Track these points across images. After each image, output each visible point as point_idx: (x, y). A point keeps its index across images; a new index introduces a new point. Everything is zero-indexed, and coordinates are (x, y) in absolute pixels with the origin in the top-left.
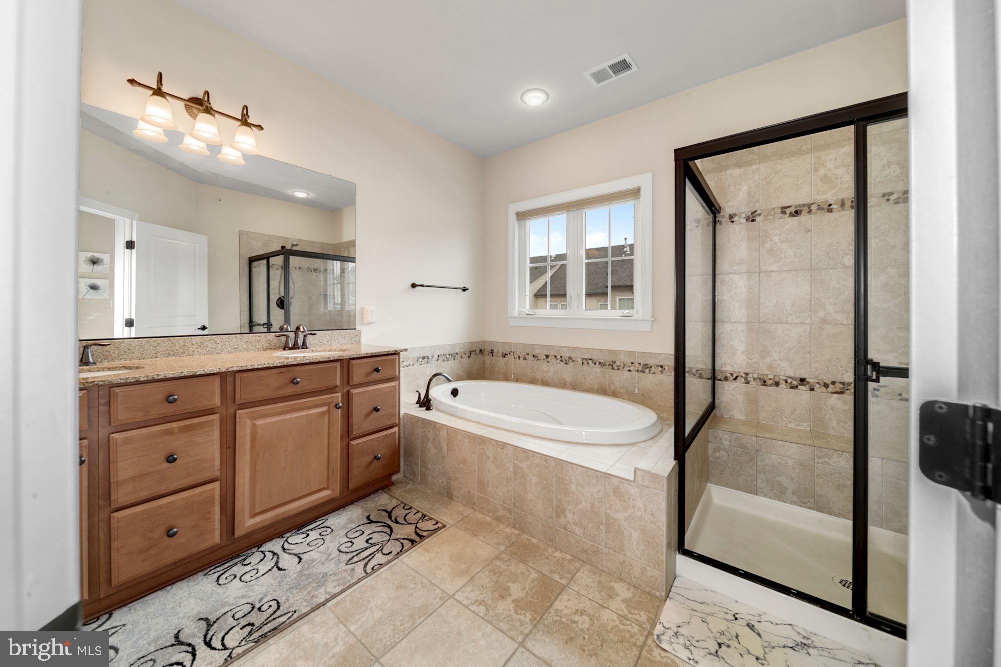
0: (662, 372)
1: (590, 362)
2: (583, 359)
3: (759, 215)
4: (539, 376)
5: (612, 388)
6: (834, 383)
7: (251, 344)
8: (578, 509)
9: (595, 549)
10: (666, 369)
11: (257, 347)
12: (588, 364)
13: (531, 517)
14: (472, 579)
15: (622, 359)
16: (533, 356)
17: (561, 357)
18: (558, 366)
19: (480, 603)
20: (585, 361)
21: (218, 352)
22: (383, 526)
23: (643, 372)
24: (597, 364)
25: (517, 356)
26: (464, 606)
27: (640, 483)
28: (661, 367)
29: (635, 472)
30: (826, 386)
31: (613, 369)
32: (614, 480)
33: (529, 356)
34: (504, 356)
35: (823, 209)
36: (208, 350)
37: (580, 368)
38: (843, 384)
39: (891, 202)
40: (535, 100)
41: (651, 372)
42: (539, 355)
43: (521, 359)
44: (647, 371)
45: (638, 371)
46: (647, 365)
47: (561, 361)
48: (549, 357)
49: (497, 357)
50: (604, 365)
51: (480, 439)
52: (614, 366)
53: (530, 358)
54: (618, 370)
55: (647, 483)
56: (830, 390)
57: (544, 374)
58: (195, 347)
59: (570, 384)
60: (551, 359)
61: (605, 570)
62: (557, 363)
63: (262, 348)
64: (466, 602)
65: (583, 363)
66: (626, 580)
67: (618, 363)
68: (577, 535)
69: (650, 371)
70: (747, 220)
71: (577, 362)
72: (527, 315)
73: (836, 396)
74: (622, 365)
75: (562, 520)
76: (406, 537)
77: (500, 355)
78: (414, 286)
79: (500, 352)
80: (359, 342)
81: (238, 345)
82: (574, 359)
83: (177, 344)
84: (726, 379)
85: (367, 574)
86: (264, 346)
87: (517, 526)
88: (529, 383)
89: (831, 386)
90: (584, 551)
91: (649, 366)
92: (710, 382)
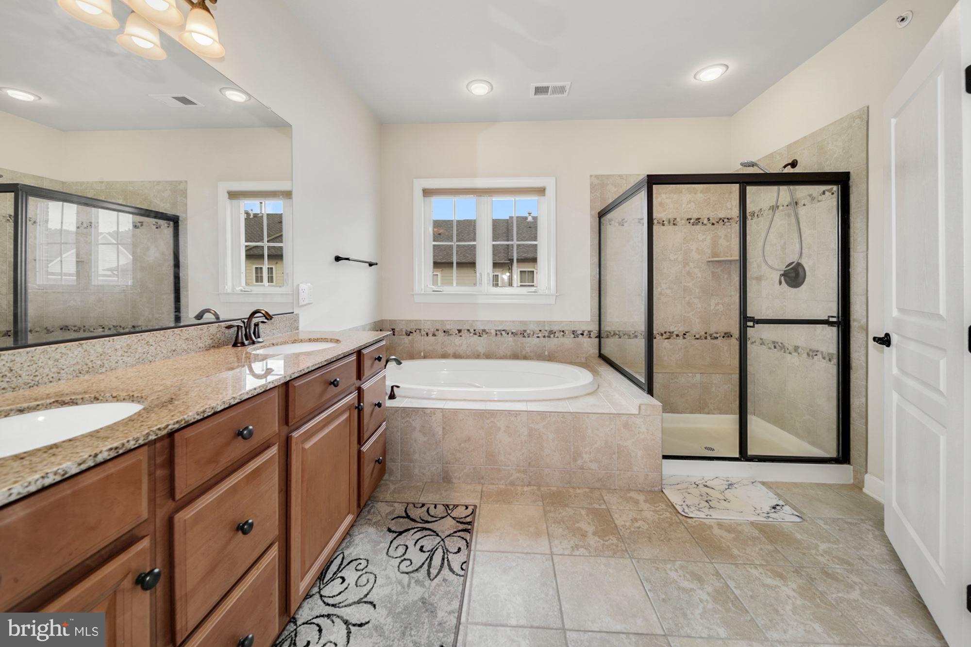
0: (563, 335)
1: (503, 333)
2: (496, 331)
3: (626, 222)
4: (450, 350)
5: (524, 353)
6: (665, 333)
7: (191, 342)
8: (593, 448)
9: (609, 475)
10: (567, 332)
11: (199, 345)
12: (501, 334)
13: (548, 469)
14: (548, 535)
15: (530, 328)
16: (444, 332)
17: (475, 330)
18: (472, 339)
19: (577, 547)
20: (499, 333)
21: (150, 358)
22: (418, 531)
23: (549, 337)
24: (510, 333)
25: (425, 333)
26: (568, 555)
27: (643, 414)
28: (563, 332)
29: (640, 407)
30: (662, 335)
31: (524, 337)
32: (624, 418)
33: (439, 331)
34: (409, 334)
35: (660, 223)
36: (137, 357)
37: (494, 339)
38: (670, 332)
39: (691, 224)
40: (480, 90)
41: (556, 336)
42: (451, 330)
43: (430, 335)
44: (552, 336)
45: (544, 337)
46: (552, 331)
47: (475, 334)
48: (462, 331)
49: (400, 335)
50: (516, 334)
51: (489, 413)
52: (525, 334)
53: (441, 333)
54: (529, 337)
55: (648, 413)
56: (664, 337)
57: (457, 348)
58: (119, 353)
59: (483, 355)
60: (464, 333)
61: (617, 487)
62: (470, 336)
63: (204, 346)
64: (566, 552)
65: (496, 334)
66: (633, 489)
67: (528, 332)
68: (593, 470)
69: (554, 336)
70: (619, 224)
71: (491, 333)
72: (434, 291)
73: (667, 340)
74: (532, 333)
75: (579, 462)
76: (455, 530)
77: (404, 333)
78: (338, 259)
79: (404, 330)
80: (297, 329)
81: (176, 345)
82: (488, 331)
83: (92, 352)
84: (608, 337)
85: (463, 576)
86: (207, 343)
87: (533, 483)
88: (440, 358)
89: (664, 335)
90: (599, 480)
91: (554, 332)
92: (597, 340)
